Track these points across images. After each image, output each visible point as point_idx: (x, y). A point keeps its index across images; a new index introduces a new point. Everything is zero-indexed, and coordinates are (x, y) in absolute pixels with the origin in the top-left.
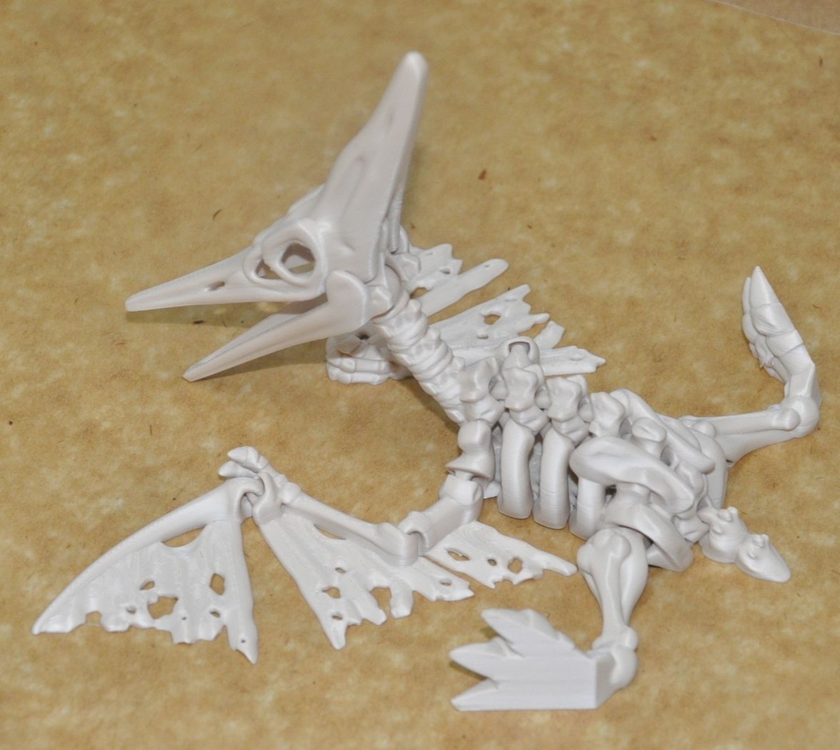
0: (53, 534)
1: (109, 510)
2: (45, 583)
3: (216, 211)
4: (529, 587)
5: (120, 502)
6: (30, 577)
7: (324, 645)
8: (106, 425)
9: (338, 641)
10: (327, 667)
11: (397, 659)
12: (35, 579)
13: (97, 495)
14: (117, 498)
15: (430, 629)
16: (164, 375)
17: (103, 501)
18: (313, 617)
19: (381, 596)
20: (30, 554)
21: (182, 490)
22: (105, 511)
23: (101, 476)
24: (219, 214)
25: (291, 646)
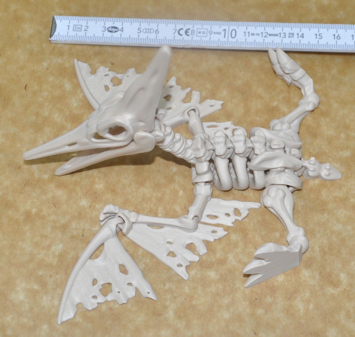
0: (41, 273)
1: (58, 251)
2: (50, 298)
3: (25, 86)
4: (247, 220)
5: (61, 246)
6: (42, 298)
7: (181, 280)
8: (34, 210)
9: (185, 276)
10: (187, 289)
11: (212, 274)
12: (45, 298)
13: (49, 247)
14: (58, 244)
15: (218, 255)
16: (46, 177)
17: (53, 248)
18: (169, 269)
19: (190, 247)
20: (36, 287)
21: (84, 230)
22: (57, 253)
23: (46, 236)
24: (27, 87)
25: (167, 286)
